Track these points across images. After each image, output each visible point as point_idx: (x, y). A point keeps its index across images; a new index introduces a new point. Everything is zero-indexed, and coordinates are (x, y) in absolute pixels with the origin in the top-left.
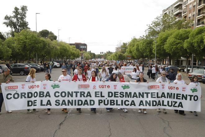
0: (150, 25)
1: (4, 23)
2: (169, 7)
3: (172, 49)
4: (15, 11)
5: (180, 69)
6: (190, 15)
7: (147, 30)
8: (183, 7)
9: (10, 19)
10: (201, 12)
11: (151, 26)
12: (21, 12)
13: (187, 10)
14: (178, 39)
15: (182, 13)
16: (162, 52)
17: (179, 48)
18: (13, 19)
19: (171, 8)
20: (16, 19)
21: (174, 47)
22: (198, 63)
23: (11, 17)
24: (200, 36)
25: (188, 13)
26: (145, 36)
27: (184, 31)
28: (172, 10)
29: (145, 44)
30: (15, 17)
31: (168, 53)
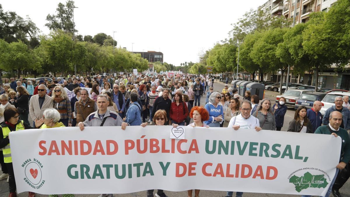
0: (236, 24)
1: (46, 25)
2: (266, 3)
3: (261, 58)
4: (59, 9)
5: (272, 87)
6: (293, 14)
7: (232, 31)
8: (284, 3)
9: (54, 19)
10: (308, 9)
11: (238, 26)
12: (67, 9)
13: (289, 6)
14: (270, 43)
15: (283, 11)
16: (249, 63)
17: (270, 57)
18: (57, 19)
19: (268, 4)
20: (60, 19)
21: (264, 54)
22: (300, 80)
23: (54, 16)
24: (298, 36)
25: (290, 10)
26: (228, 39)
27: (279, 31)
28: (270, 7)
29: (227, 51)
30: (60, 16)
31: (256, 63)
